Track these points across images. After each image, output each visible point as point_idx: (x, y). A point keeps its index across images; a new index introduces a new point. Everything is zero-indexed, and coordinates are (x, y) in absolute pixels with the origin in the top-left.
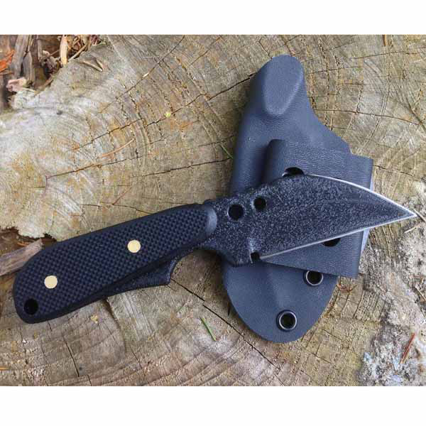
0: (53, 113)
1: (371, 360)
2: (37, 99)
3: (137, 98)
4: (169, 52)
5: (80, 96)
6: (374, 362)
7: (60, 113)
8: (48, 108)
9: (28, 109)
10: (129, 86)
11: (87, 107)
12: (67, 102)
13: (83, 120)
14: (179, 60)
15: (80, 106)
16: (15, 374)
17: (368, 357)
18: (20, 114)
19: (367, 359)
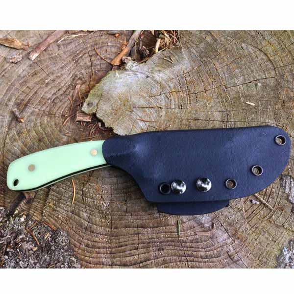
0: (144, 76)
1: (287, 252)
2: (138, 67)
3: (188, 79)
4: (210, 59)
5: (159, 71)
6: (288, 253)
7: (148, 77)
8: (142, 73)
9: (133, 71)
10: (186, 72)
11: (162, 77)
12: (152, 72)
13: (158, 83)
14: (214, 65)
15: (158, 76)
16: (94, 202)
17: (286, 250)
18: (128, 73)
19: (285, 251)
